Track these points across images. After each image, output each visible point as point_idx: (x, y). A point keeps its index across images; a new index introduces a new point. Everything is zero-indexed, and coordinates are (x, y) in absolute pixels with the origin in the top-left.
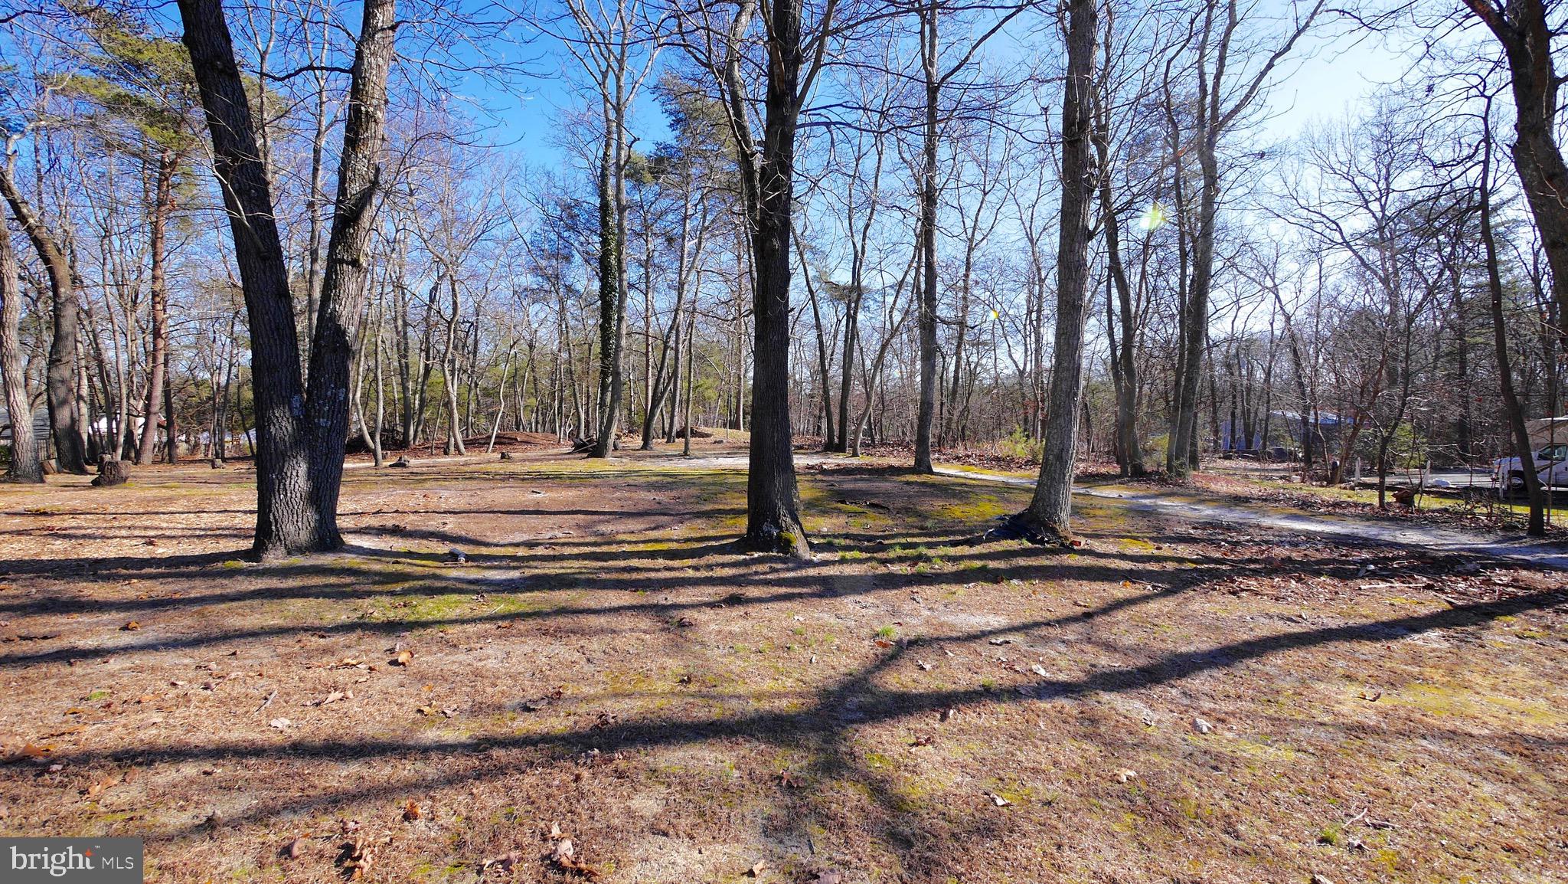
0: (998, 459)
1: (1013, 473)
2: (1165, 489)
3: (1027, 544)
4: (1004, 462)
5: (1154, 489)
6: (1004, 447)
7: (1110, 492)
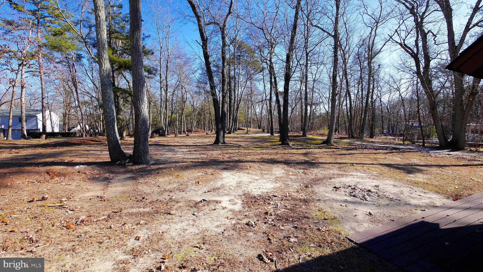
0: (321, 134)
1: (324, 137)
2: (358, 140)
3: (326, 145)
4: (323, 135)
5: (355, 140)
6: (322, 132)
7: (345, 141)
